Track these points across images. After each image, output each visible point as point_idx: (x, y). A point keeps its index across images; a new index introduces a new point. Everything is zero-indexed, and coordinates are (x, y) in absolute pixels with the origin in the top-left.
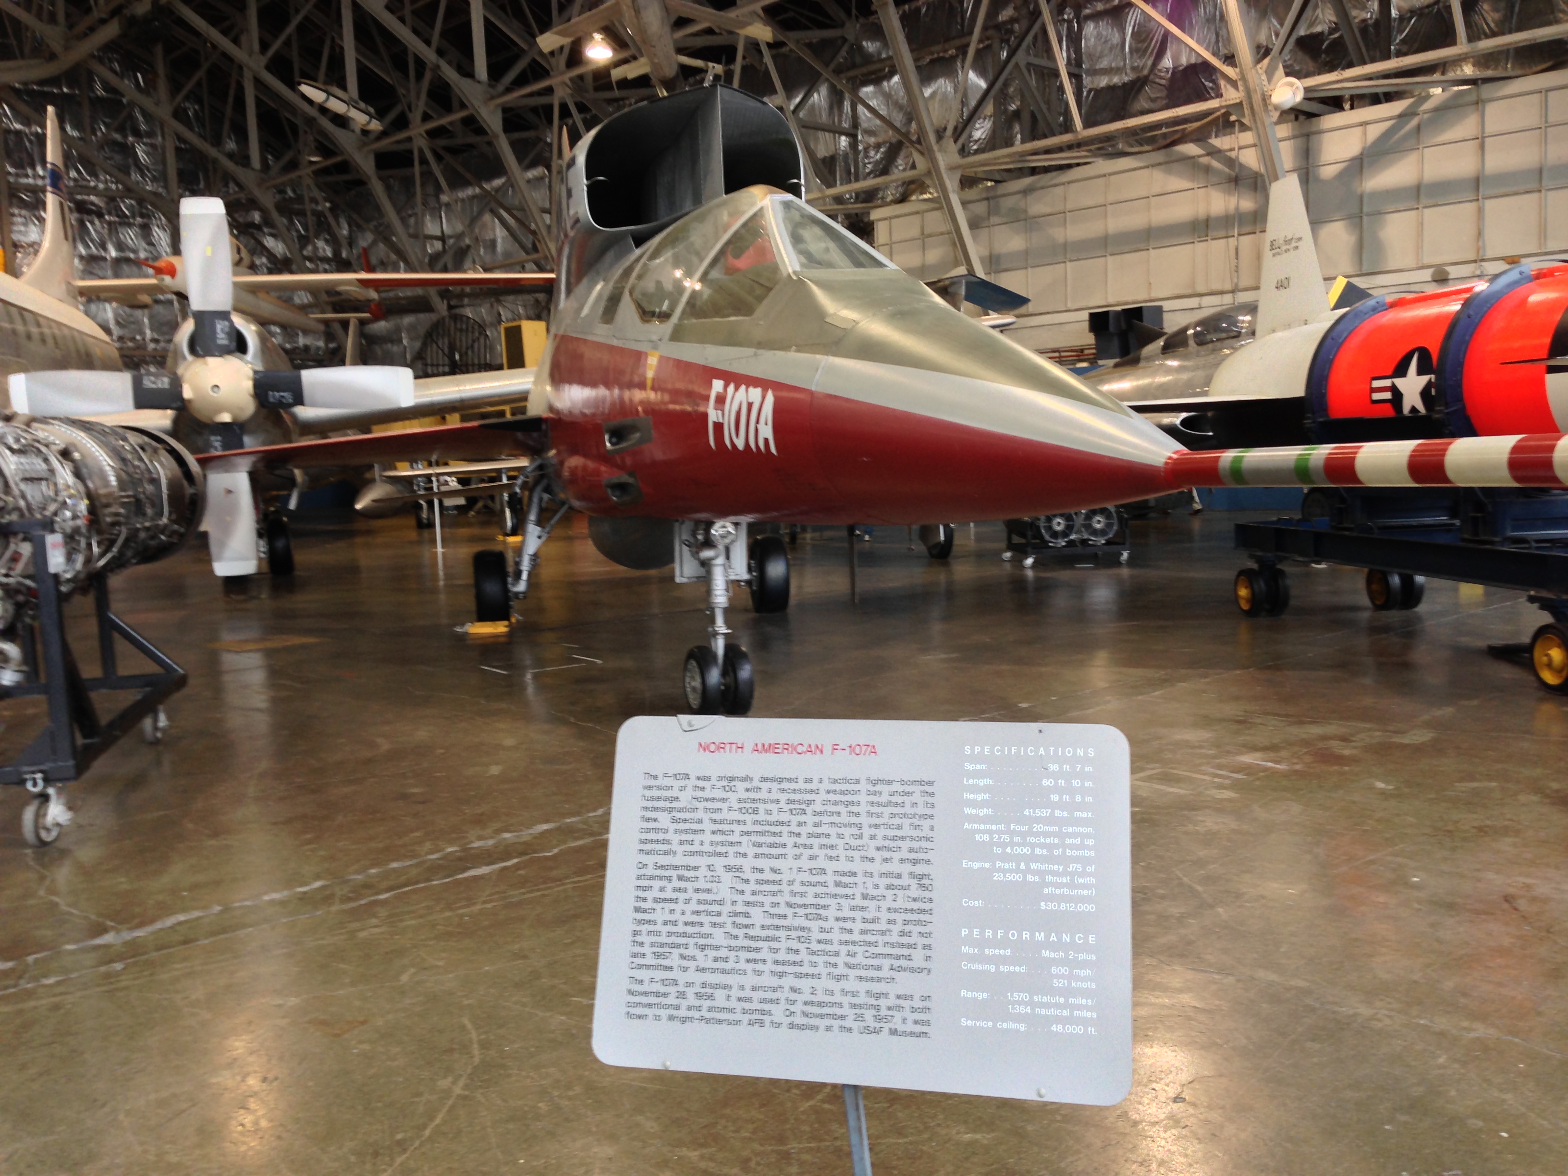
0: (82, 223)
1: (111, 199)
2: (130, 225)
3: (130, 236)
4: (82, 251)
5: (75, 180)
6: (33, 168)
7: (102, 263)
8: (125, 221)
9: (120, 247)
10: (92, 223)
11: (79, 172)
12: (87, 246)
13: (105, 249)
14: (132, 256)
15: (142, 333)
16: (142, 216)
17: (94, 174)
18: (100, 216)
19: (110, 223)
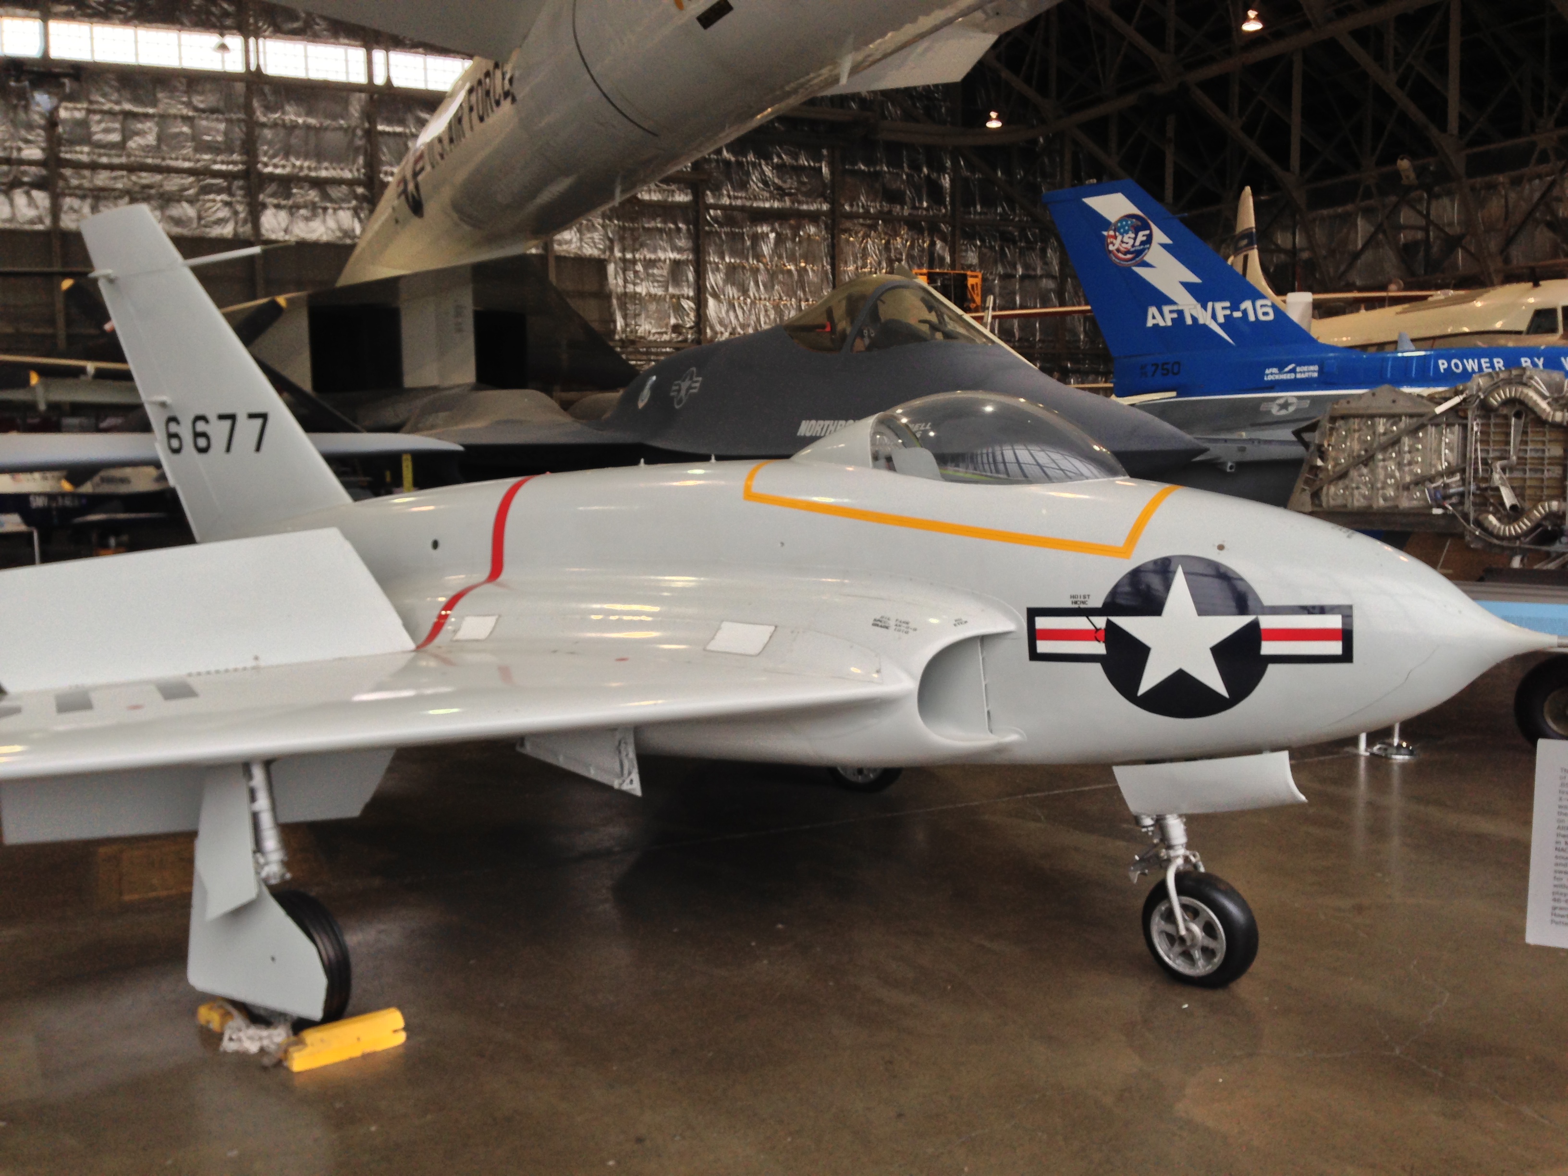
0: (1002, 249)
1: (1023, 231)
2: (1034, 249)
3: (1034, 259)
4: (1001, 270)
5: (1000, 215)
6: (975, 207)
7: (1013, 280)
8: (1030, 247)
9: (1026, 267)
10: (1009, 248)
11: (1003, 208)
12: (1004, 266)
13: (1015, 268)
14: (1032, 273)
15: (1034, 335)
16: (1042, 241)
17: (1013, 209)
18: (1014, 243)
19: (1021, 248)
